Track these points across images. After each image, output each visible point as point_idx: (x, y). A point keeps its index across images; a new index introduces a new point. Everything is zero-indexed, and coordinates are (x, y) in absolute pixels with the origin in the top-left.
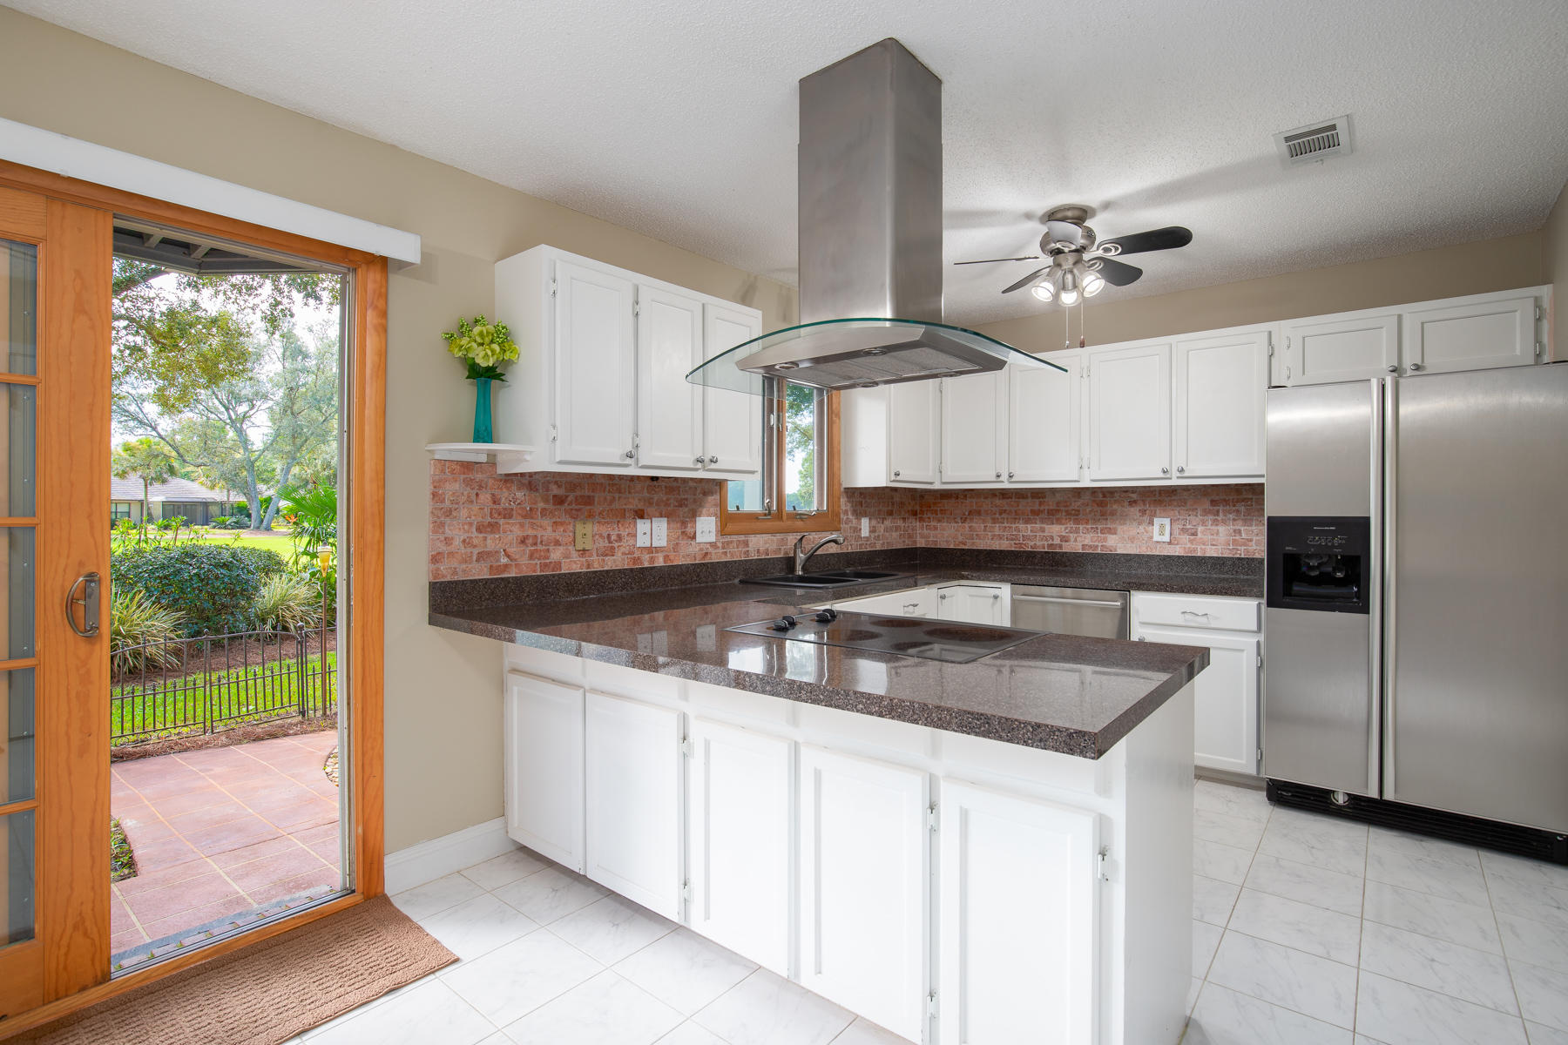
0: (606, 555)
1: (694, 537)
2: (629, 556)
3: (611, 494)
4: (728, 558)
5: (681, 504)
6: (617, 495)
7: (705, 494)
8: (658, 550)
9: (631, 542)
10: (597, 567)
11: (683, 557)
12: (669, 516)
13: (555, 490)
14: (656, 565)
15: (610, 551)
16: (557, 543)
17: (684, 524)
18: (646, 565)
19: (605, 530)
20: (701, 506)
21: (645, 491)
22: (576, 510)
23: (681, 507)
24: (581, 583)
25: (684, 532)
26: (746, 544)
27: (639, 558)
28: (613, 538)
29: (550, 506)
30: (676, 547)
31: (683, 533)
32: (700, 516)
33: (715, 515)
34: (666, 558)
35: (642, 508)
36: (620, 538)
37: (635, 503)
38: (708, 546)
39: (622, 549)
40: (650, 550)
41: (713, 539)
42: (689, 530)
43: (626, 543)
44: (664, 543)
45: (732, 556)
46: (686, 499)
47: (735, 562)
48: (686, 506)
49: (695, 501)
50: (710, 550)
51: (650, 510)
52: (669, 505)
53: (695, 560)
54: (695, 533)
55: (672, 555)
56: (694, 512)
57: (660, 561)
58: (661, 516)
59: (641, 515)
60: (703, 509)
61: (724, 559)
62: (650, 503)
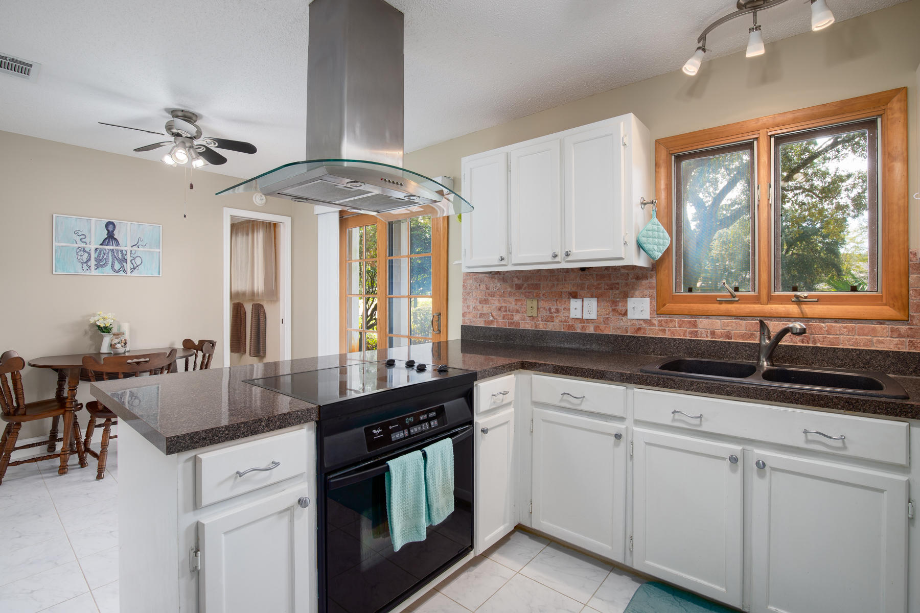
0: (548, 321)
1: (625, 314)
2: (565, 323)
3: (551, 282)
4: (667, 335)
5: (612, 287)
6: (556, 283)
7: (638, 278)
8: (588, 321)
9: (566, 314)
10: (541, 327)
11: (614, 329)
12: (599, 297)
13: (516, 281)
14: (587, 332)
15: (551, 319)
16: (517, 311)
17: (614, 303)
18: (579, 331)
19: (547, 305)
20: (633, 288)
21: (578, 278)
22: (528, 292)
23: (612, 289)
24: (529, 336)
25: (615, 309)
26: (695, 325)
27: (572, 326)
28: (553, 310)
29: (514, 291)
30: (606, 321)
31: (613, 310)
32: (632, 297)
33: (651, 297)
34: (596, 328)
35: (576, 290)
36: (558, 311)
37: (569, 288)
38: (642, 322)
39: (559, 318)
40: (582, 320)
41: (647, 316)
42: (620, 307)
43: (562, 316)
44: (594, 316)
45: (673, 333)
46: (618, 284)
47: (675, 340)
48: (618, 289)
49: (627, 285)
50: (644, 325)
51: (582, 292)
52: (600, 288)
53: (627, 332)
54: (627, 311)
55: (602, 326)
56: (625, 296)
57: (591, 330)
58: (592, 297)
59: (575, 296)
60: (637, 293)
61: (661, 335)
62: (582, 287)
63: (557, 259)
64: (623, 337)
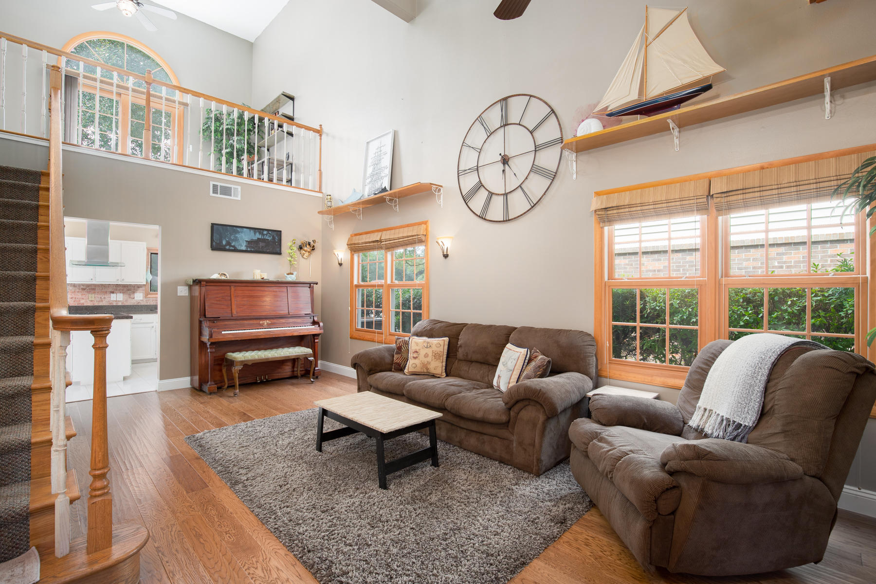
0: (100, 302)
1: (134, 298)
2: (108, 302)
3: (102, 288)
4: (148, 304)
5: (128, 290)
6: (104, 289)
7: (138, 287)
8: (119, 301)
9: (109, 299)
10: (96, 304)
11: (129, 303)
12: (124, 293)
13: (82, 287)
15: (102, 301)
16: (83, 299)
17: (130, 295)
18: (115, 304)
19: (99, 296)
21: (114, 287)
22: (89, 292)
24: (90, 308)
27: (112, 303)
28: (102, 298)
29: (81, 290)
30: (126, 301)
31: (129, 297)
32: (136, 293)
33: (142, 294)
34: (123, 303)
35: (113, 291)
36: (105, 298)
37: (111, 290)
39: (106, 301)
40: (116, 301)
41: (142, 299)
42: (132, 296)
43: (107, 299)
44: (121, 300)
46: (131, 289)
49: (134, 290)
50: (141, 302)
51: (116, 292)
52: (124, 291)
53: (134, 304)
55: (125, 303)
56: (134, 293)
57: (120, 304)
58: (121, 293)
59: (113, 293)
60: (138, 292)
61: (146, 304)
62: (116, 290)
63: (119, 281)
64: (133, 306)
